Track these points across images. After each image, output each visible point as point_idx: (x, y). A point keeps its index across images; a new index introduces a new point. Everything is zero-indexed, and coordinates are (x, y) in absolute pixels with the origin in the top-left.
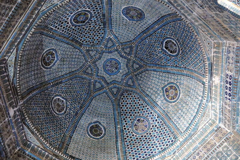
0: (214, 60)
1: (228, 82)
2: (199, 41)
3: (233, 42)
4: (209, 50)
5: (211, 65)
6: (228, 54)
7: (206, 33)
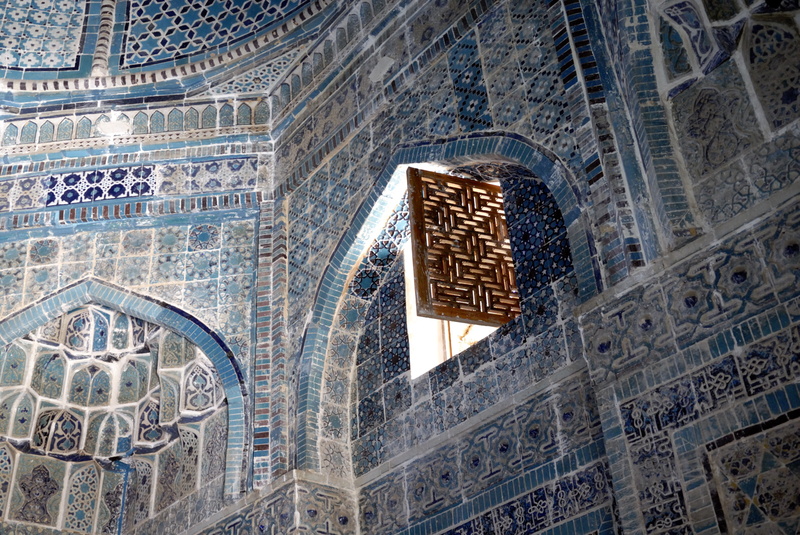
0: (195, 107)
1: (120, 182)
2: (266, 40)
3: (273, 175)
4: (231, 83)
5: (171, 96)
6: (227, 161)
7: (298, 71)
